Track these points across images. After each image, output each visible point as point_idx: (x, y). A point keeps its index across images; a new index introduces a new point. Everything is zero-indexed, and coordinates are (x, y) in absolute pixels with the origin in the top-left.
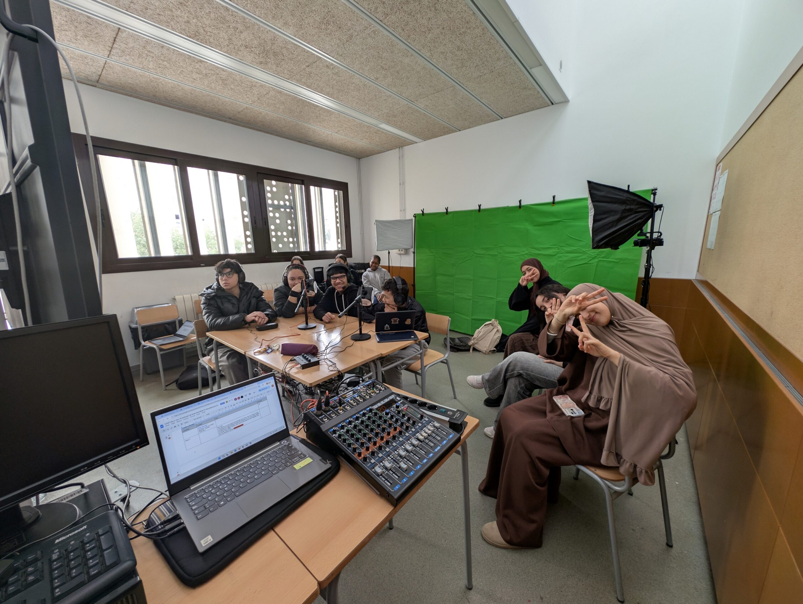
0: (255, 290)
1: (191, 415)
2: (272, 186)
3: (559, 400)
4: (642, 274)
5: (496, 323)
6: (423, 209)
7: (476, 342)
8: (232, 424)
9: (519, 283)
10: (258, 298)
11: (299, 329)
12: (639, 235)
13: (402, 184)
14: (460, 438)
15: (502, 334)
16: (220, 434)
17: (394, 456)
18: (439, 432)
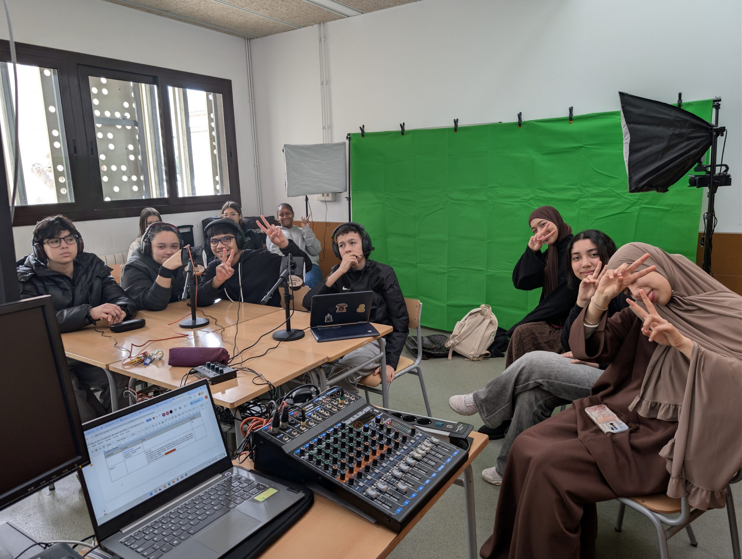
0: (98, 267)
1: (113, 435)
2: (100, 86)
3: (593, 413)
4: (702, 228)
5: (488, 311)
6: (363, 126)
7: (458, 342)
8: (162, 449)
9: (528, 247)
10: (103, 279)
11: (183, 327)
12: (696, 170)
13: (325, 83)
14: (467, 455)
15: (498, 328)
16: (149, 462)
17: (387, 478)
18: (439, 448)
